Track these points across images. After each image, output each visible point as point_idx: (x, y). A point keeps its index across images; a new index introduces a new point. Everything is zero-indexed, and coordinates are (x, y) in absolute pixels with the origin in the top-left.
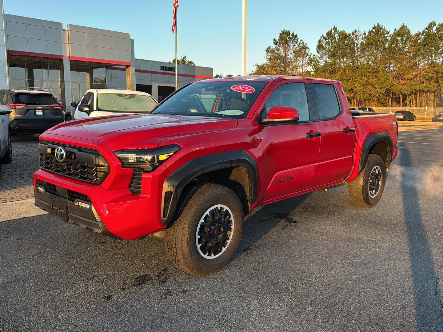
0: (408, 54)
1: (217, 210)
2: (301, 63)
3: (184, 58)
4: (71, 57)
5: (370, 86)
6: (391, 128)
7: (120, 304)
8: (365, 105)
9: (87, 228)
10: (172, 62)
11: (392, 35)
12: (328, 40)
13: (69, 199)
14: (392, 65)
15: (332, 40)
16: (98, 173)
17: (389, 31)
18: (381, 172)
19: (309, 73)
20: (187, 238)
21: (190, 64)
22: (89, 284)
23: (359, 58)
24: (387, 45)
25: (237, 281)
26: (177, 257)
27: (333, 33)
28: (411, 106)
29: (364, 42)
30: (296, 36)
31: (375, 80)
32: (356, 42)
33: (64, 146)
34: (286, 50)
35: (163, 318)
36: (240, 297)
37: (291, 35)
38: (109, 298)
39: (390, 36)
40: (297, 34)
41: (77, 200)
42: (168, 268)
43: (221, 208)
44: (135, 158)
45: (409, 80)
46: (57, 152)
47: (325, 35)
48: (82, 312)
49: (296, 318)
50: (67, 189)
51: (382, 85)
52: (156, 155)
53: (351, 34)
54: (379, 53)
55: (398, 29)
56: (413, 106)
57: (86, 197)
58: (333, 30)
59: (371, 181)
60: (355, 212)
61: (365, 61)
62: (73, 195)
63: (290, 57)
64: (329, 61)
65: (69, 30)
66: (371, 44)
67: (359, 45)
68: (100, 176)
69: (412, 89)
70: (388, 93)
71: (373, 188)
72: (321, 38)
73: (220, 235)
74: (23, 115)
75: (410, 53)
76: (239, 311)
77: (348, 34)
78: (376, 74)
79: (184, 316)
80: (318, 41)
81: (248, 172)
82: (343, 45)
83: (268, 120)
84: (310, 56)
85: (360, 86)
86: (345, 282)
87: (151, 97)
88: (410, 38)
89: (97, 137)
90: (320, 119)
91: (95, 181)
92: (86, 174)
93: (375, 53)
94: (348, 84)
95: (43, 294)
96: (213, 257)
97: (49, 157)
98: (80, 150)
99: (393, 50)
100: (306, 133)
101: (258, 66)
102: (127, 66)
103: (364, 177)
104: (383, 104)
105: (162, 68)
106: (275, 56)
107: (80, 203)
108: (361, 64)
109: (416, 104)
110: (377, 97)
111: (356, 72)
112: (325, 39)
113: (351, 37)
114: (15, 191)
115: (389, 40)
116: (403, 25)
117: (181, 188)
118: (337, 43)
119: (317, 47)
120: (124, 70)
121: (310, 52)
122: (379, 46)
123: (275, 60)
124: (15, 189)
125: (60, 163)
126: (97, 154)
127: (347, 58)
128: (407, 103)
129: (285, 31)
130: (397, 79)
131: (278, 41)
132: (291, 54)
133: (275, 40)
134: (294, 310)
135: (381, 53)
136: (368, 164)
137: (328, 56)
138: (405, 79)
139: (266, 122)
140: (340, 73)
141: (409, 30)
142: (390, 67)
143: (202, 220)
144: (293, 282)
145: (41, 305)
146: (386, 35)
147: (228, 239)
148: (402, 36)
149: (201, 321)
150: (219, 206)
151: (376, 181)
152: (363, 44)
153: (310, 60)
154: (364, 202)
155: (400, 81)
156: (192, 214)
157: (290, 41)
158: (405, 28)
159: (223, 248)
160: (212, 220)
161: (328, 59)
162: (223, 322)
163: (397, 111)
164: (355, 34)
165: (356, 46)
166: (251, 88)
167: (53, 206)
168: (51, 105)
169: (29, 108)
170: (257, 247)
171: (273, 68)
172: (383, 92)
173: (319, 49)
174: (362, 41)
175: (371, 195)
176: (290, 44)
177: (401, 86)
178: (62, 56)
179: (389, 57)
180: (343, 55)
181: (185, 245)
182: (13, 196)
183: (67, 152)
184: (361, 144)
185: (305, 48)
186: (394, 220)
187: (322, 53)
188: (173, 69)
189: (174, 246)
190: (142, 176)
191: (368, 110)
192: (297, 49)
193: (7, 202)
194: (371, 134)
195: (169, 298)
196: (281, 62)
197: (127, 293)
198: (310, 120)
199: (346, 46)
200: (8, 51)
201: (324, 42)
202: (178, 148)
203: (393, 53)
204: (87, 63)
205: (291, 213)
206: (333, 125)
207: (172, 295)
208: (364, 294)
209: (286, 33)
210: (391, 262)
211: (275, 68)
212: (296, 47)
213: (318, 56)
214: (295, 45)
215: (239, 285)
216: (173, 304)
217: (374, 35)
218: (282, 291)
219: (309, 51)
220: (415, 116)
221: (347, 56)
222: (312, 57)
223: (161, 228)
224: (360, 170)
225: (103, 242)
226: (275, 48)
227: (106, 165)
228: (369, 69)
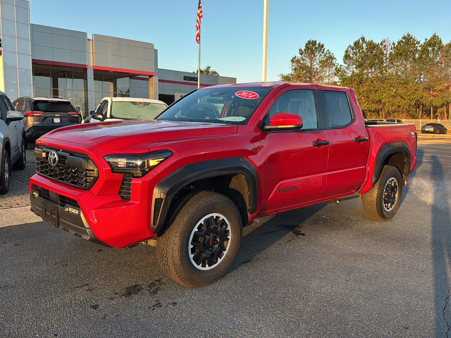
0: (439, 64)
1: (212, 219)
2: (328, 73)
3: (208, 69)
4: (95, 66)
5: (399, 98)
6: (409, 138)
7: (106, 314)
8: (394, 117)
9: (76, 234)
10: (196, 72)
11: (423, 45)
12: (356, 50)
13: (61, 205)
14: (422, 76)
15: (360, 51)
16: (87, 178)
17: (419, 41)
18: (397, 184)
19: (335, 83)
20: (179, 247)
21: (214, 75)
22: (78, 293)
23: (387, 69)
24: (417, 56)
25: (231, 294)
26: (168, 267)
27: (360, 43)
28: (442, 119)
29: (393, 52)
30: (323, 46)
31: (404, 92)
32: (385, 52)
33: (57, 151)
34: (312, 60)
35: (147, 330)
36: (232, 311)
37: (317, 45)
38: (95, 307)
39: (420, 46)
40: (323, 44)
41: (67, 205)
42: (162, 279)
43: (217, 217)
44: (124, 163)
45: (440, 92)
46: (50, 156)
47: (352, 45)
48: (65, 321)
49: (287, 335)
50: (59, 194)
51: (411, 96)
52: (146, 161)
53: (380, 44)
54: (409, 64)
55: (429, 38)
56: (444, 118)
57: (75, 202)
58: (361, 40)
59: (386, 194)
60: (369, 225)
61: (394, 72)
62: (65, 201)
63: (316, 67)
64: (357, 71)
65: (93, 39)
66: (401, 54)
67: (387, 56)
68: (90, 181)
69: (443, 101)
70: (418, 105)
71: (388, 201)
72: (348, 48)
73: (216, 245)
74: (41, 123)
75: (441, 63)
76: (228, 326)
77: (376, 44)
78: (405, 85)
79: (169, 329)
80: (345, 51)
81: (247, 180)
82: (371, 55)
83: (270, 126)
84: (337, 66)
85: (389, 97)
86: (346, 298)
87: (165, 105)
88: (442, 48)
89: (89, 141)
90: (330, 127)
91: (85, 186)
92: (77, 179)
93: (404, 64)
94: (376, 95)
95: (30, 301)
96: (207, 268)
97: (44, 162)
98: (71, 154)
99: (424, 60)
100: (313, 142)
101: (283, 76)
102: (151, 76)
103: (379, 189)
104: (412, 117)
105: (185, 78)
106: (300, 66)
107: (70, 208)
108: (389, 75)
109: (448, 116)
110: (406, 109)
111: (384, 83)
112: (353, 49)
113: (380, 47)
114: (22, 197)
115: (419, 50)
116: (434, 34)
117: (172, 195)
118: (365, 53)
119: (344, 57)
120: (148, 80)
121: (337, 62)
122: (409, 56)
123: (301, 70)
124: (23, 195)
125: (53, 168)
126: (87, 159)
127: (375, 69)
128: (438, 116)
129: (311, 41)
130: (427, 90)
131: (304, 51)
132: (317, 64)
133: (300, 50)
134: (286, 327)
135: (411, 63)
136: (383, 175)
137: (355, 66)
138: (435, 91)
139: (269, 129)
140: (368, 84)
141: (440, 40)
142: (420, 78)
143: (196, 229)
144: (290, 297)
145: (25, 313)
146: (416, 45)
147: (225, 250)
148: (433, 46)
149: (186, 335)
150: (215, 215)
151: (391, 193)
152: (392, 54)
153: (336, 70)
154: (378, 215)
155: (431, 92)
156: (185, 223)
157: (316, 51)
158: (437, 38)
159: (219, 259)
160: (207, 229)
161: (355, 69)
162: (209, 336)
163: (427, 123)
164: (384, 44)
165: (385, 57)
166: (255, 94)
167: (45, 211)
168: (69, 113)
169: (47, 115)
170: (258, 259)
171: (298, 79)
172: (412, 103)
173: (346, 59)
174: (391, 51)
175: (386, 209)
176: (316, 54)
177: (432, 98)
178: (85, 65)
179: (419, 68)
180: (371, 65)
181: (177, 254)
182: (18, 202)
183: (59, 156)
184: (374, 155)
185: (331, 58)
186: (409, 235)
187: (349, 64)
188: (195, 79)
189: (165, 256)
190: (132, 182)
191: (396, 122)
192: (323, 59)
193: (12, 208)
194: (386, 144)
195: (158, 310)
196: (306, 73)
197: (115, 303)
198: (318, 127)
199: (374, 56)
200: (33, 60)
201: (351, 52)
202: (170, 154)
203: (423, 63)
204: (111, 73)
205: (300, 226)
206: (344, 134)
207: (161, 306)
208: (365, 312)
209: (312, 42)
210: (400, 278)
211: (300, 79)
212: (322, 57)
213: (345, 66)
214: (321, 56)
215: (233, 298)
216: (160, 316)
217: (403, 45)
218: (277, 306)
219: (335, 61)
220: (446, 129)
221: (375, 67)
222: (338, 67)
223: (150, 236)
224: (373, 181)
225: (101, 250)
226: (300, 58)
227: (95, 169)
228: (398, 80)
